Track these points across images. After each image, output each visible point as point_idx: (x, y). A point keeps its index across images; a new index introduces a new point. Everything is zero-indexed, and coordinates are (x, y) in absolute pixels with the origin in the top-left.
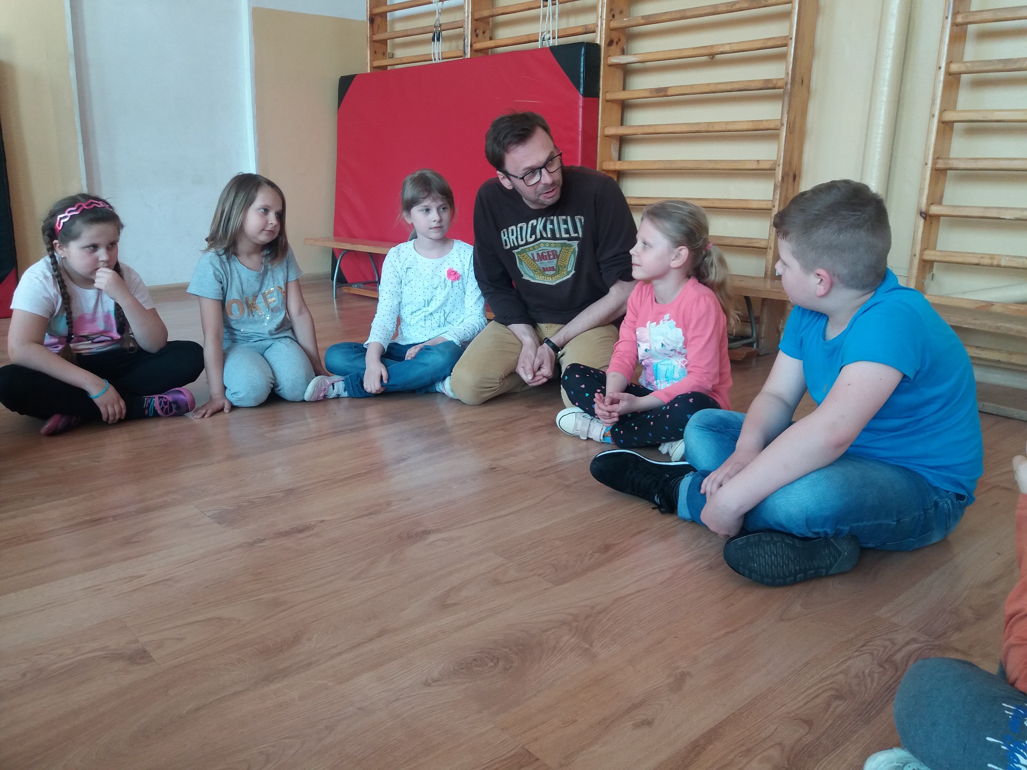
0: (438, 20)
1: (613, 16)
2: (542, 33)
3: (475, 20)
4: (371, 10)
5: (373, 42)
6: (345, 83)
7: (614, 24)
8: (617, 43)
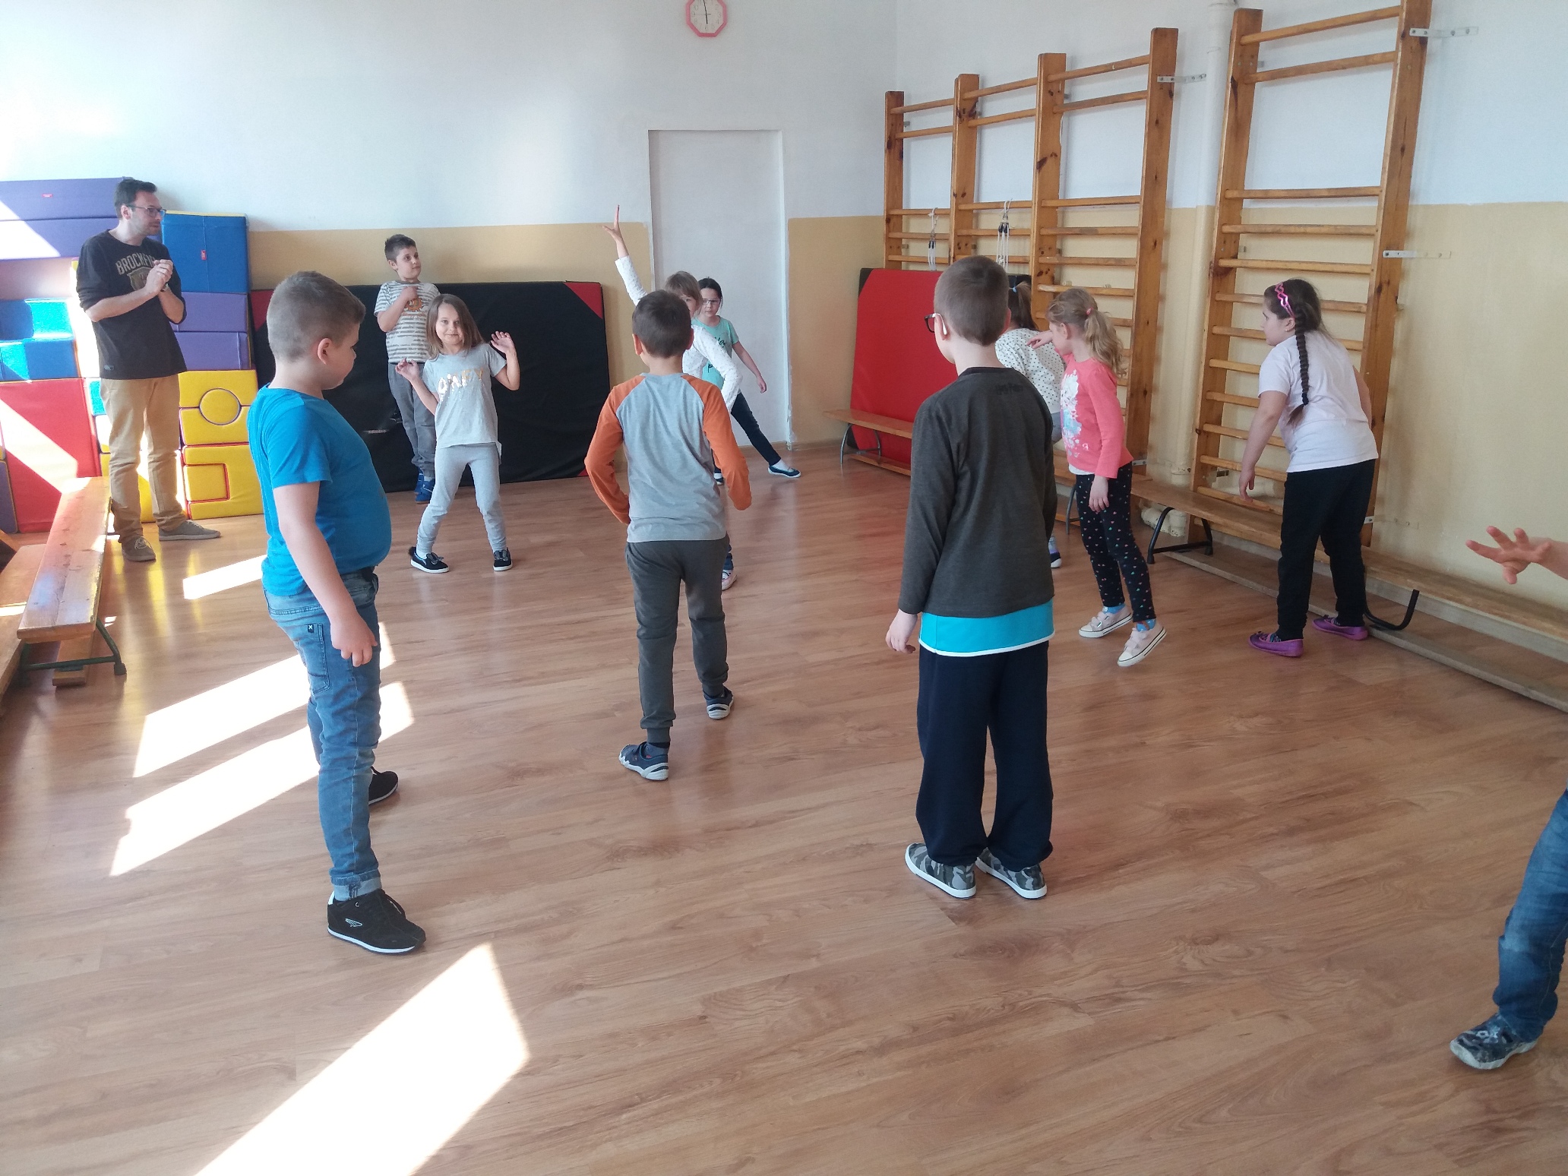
0: (933, 230)
1: (1043, 253)
2: (999, 257)
3: (957, 236)
4: (888, 210)
5: (888, 239)
6: (865, 274)
7: (1042, 260)
8: (1047, 273)
